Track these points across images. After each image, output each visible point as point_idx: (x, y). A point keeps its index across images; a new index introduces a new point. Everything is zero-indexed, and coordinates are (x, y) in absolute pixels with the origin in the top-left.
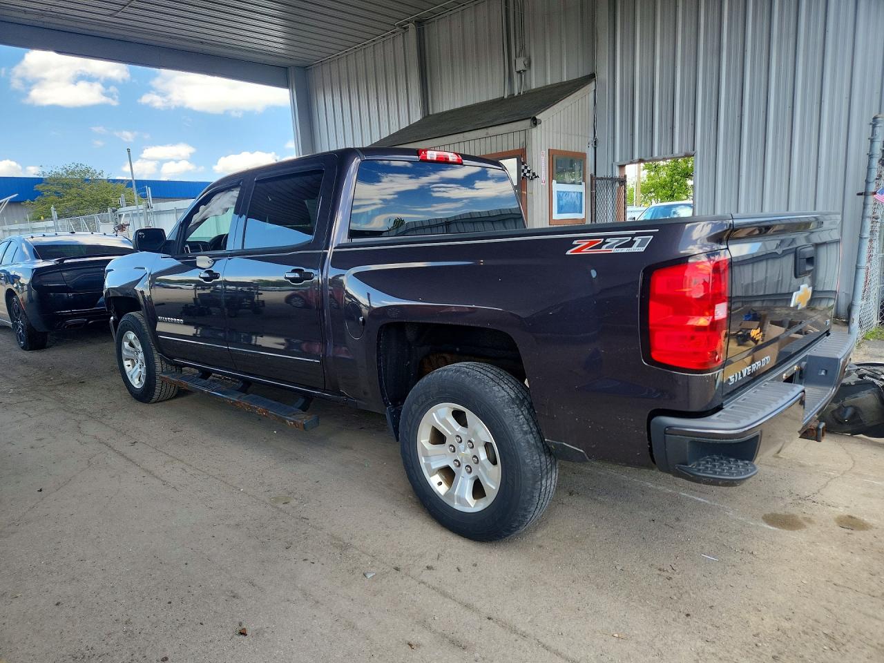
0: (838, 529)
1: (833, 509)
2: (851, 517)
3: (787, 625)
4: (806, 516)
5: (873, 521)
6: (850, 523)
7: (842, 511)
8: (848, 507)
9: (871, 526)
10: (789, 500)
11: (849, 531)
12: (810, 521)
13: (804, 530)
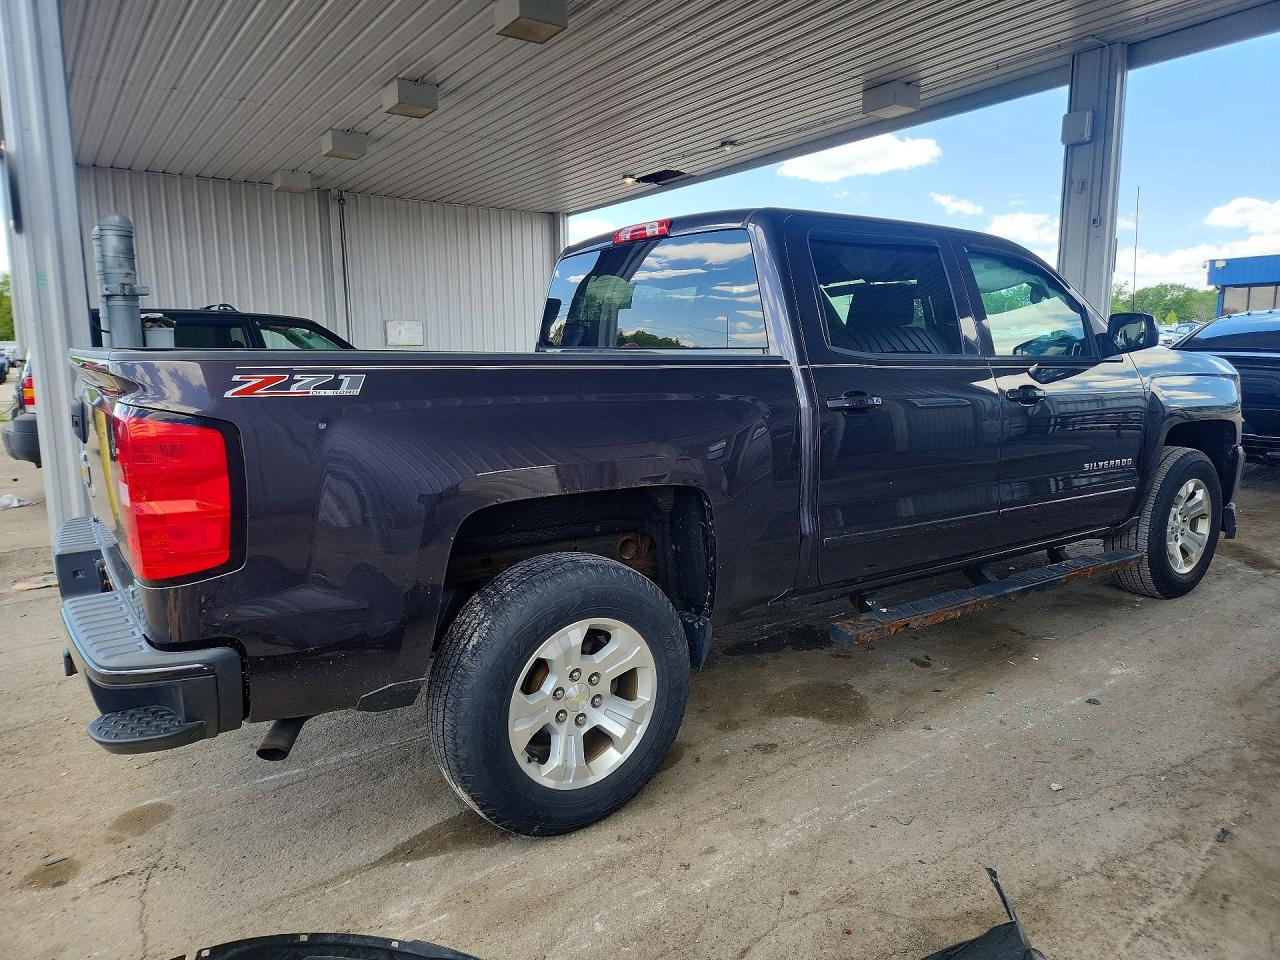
0: (68, 854)
1: (96, 879)
2: (60, 884)
3: (57, 740)
4: (124, 845)
5: (22, 899)
6: (55, 873)
7: (80, 884)
8: (75, 899)
9: (21, 887)
10: (168, 852)
11: (50, 860)
12: (114, 840)
13: (108, 823)
